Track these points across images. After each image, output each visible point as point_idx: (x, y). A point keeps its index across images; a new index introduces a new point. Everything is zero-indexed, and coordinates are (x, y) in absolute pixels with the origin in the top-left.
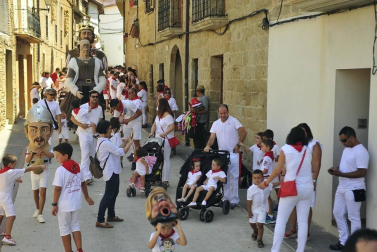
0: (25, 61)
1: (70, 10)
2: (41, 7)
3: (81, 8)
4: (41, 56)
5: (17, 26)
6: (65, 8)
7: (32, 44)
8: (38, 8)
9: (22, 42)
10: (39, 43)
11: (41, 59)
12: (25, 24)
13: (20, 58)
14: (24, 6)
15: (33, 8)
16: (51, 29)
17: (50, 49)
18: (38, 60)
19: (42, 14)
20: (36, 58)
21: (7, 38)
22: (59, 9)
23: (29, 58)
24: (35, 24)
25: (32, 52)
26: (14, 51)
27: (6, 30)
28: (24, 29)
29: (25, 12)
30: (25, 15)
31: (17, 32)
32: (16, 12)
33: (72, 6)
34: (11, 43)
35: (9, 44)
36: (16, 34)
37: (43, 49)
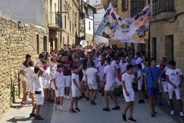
0: (54, 42)
1: (78, 12)
2: (62, 11)
3: (84, 11)
4: (62, 38)
5: (50, 23)
6: (75, 11)
7: (58, 32)
8: (61, 12)
9: (52, 31)
10: (61, 31)
11: (62, 40)
12: (54, 21)
13: (51, 41)
14: (53, 11)
15: (58, 12)
16: (68, 23)
17: (67, 35)
18: (61, 41)
19: (63, 15)
20: (59, 41)
21: (44, 29)
22: (72, 12)
23: (56, 40)
24: (59, 21)
25: (57, 37)
26: (48, 36)
27: (44, 25)
28: (53, 23)
29: (54, 14)
30: (54, 16)
31: (50, 26)
32: (49, 15)
33: (79, 10)
34: (46, 31)
35: (45, 33)
36: (49, 27)
37: (64, 35)
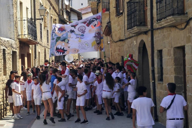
0: (26, 58)
1: (57, 18)
2: (37, 17)
3: (65, 17)
4: (37, 53)
5: (20, 33)
6: (54, 17)
7: (31, 46)
8: (35, 19)
9: (24, 44)
10: (35, 44)
11: (37, 56)
12: (26, 31)
13: (22, 57)
14: (25, 17)
15: (31, 19)
16: (44, 33)
17: (43, 48)
18: (35, 58)
19: (38, 22)
20: (34, 58)
21: (13, 42)
22: (49, 18)
23: (29, 56)
24: (33, 31)
25: (30, 52)
26: (18, 51)
27: (12, 37)
28: (25, 34)
29: (26, 22)
30: (25, 24)
31: (20, 37)
32: (19, 23)
33: (59, 15)
34: (15, 44)
35: (14, 47)
36: (19, 39)
37: (39, 49)
